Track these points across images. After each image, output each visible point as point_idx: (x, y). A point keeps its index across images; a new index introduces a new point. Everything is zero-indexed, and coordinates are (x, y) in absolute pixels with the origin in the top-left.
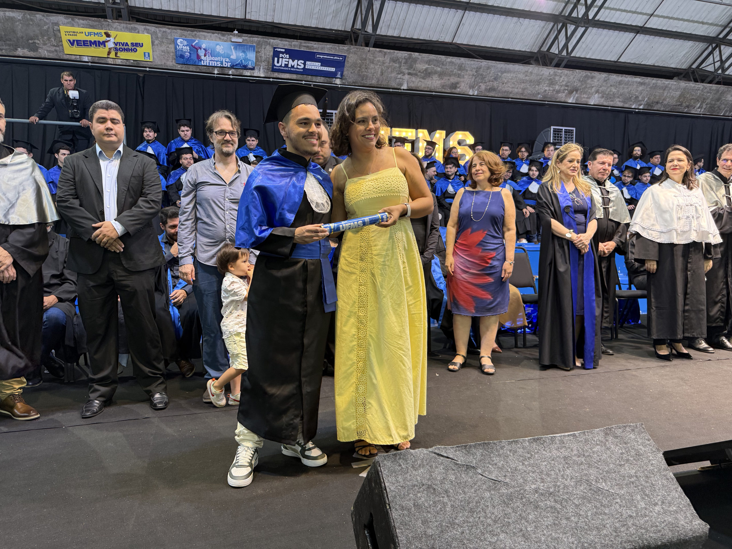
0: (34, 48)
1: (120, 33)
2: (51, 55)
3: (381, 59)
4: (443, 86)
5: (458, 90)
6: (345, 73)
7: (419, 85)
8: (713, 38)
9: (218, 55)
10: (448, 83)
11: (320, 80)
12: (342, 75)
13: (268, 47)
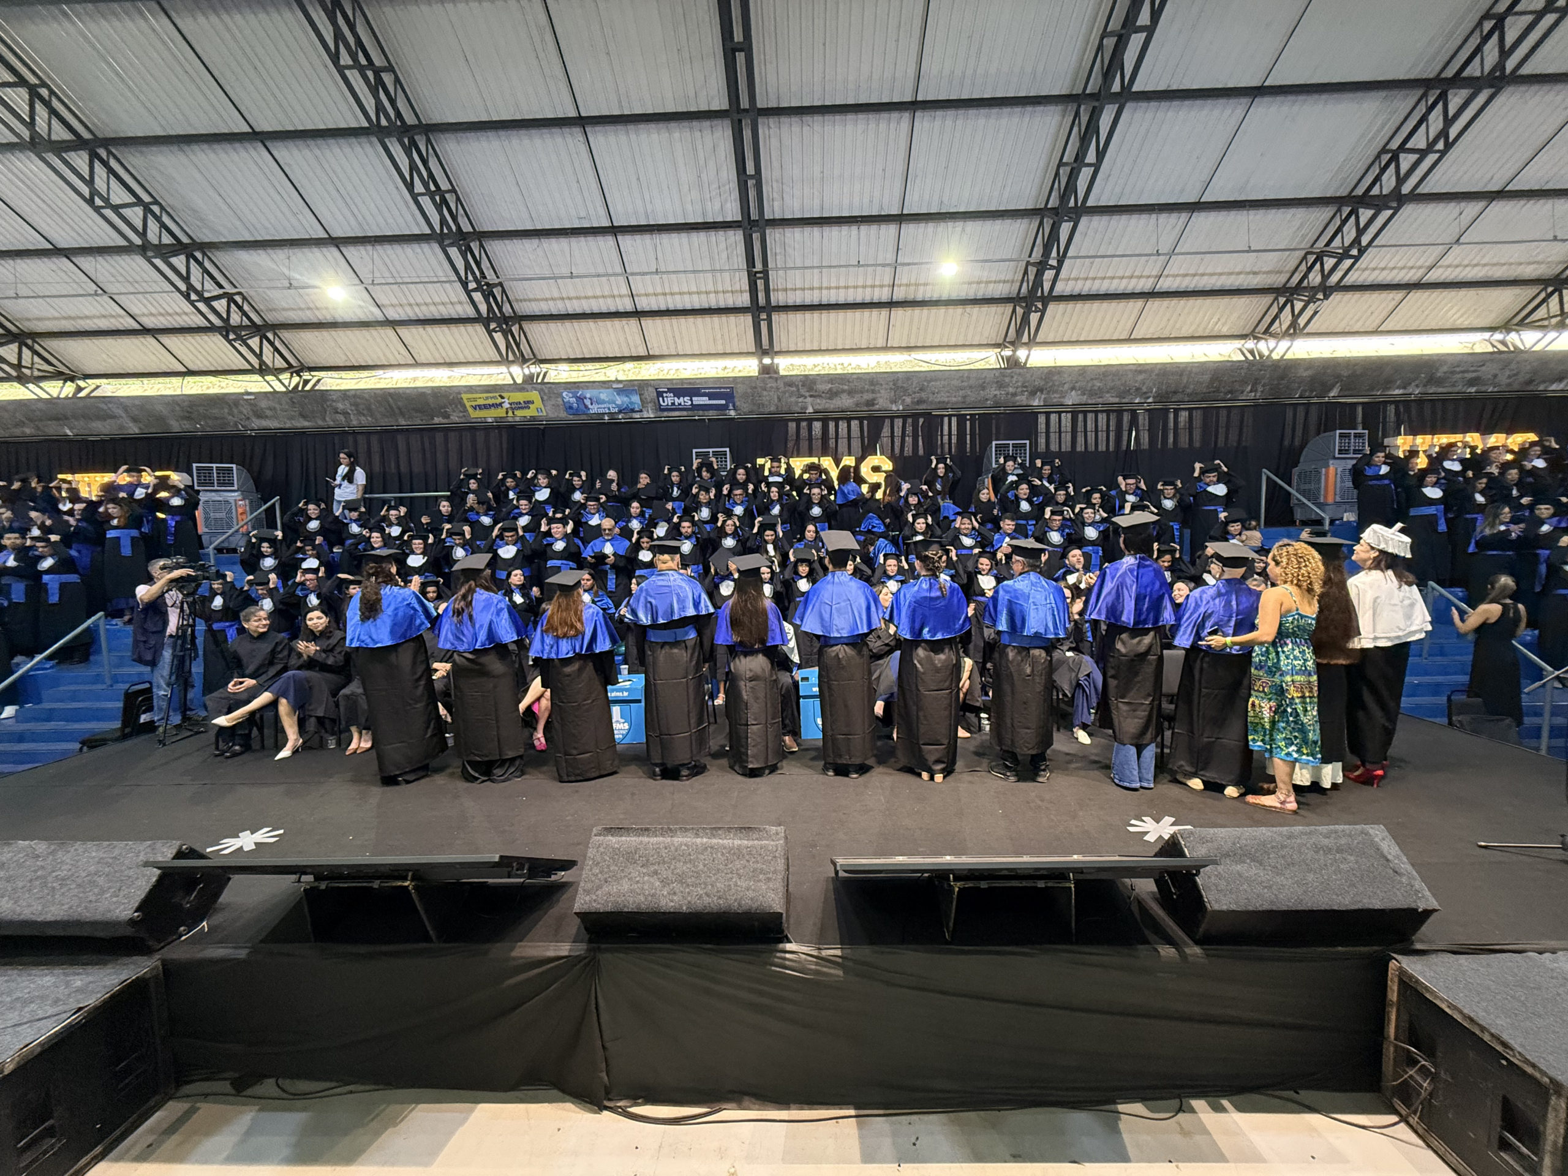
0: (447, 416)
1: (512, 394)
2: (462, 420)
3: (774, 385)
4: (857, 405)
5: (877, 407)
6: (738, 404)
7: (827, 406)
8: (1277, 289)
9: (604, 402)
10: (863, 400)
11: (712, 414)
12: (734, 406)
13: (650, 389)
